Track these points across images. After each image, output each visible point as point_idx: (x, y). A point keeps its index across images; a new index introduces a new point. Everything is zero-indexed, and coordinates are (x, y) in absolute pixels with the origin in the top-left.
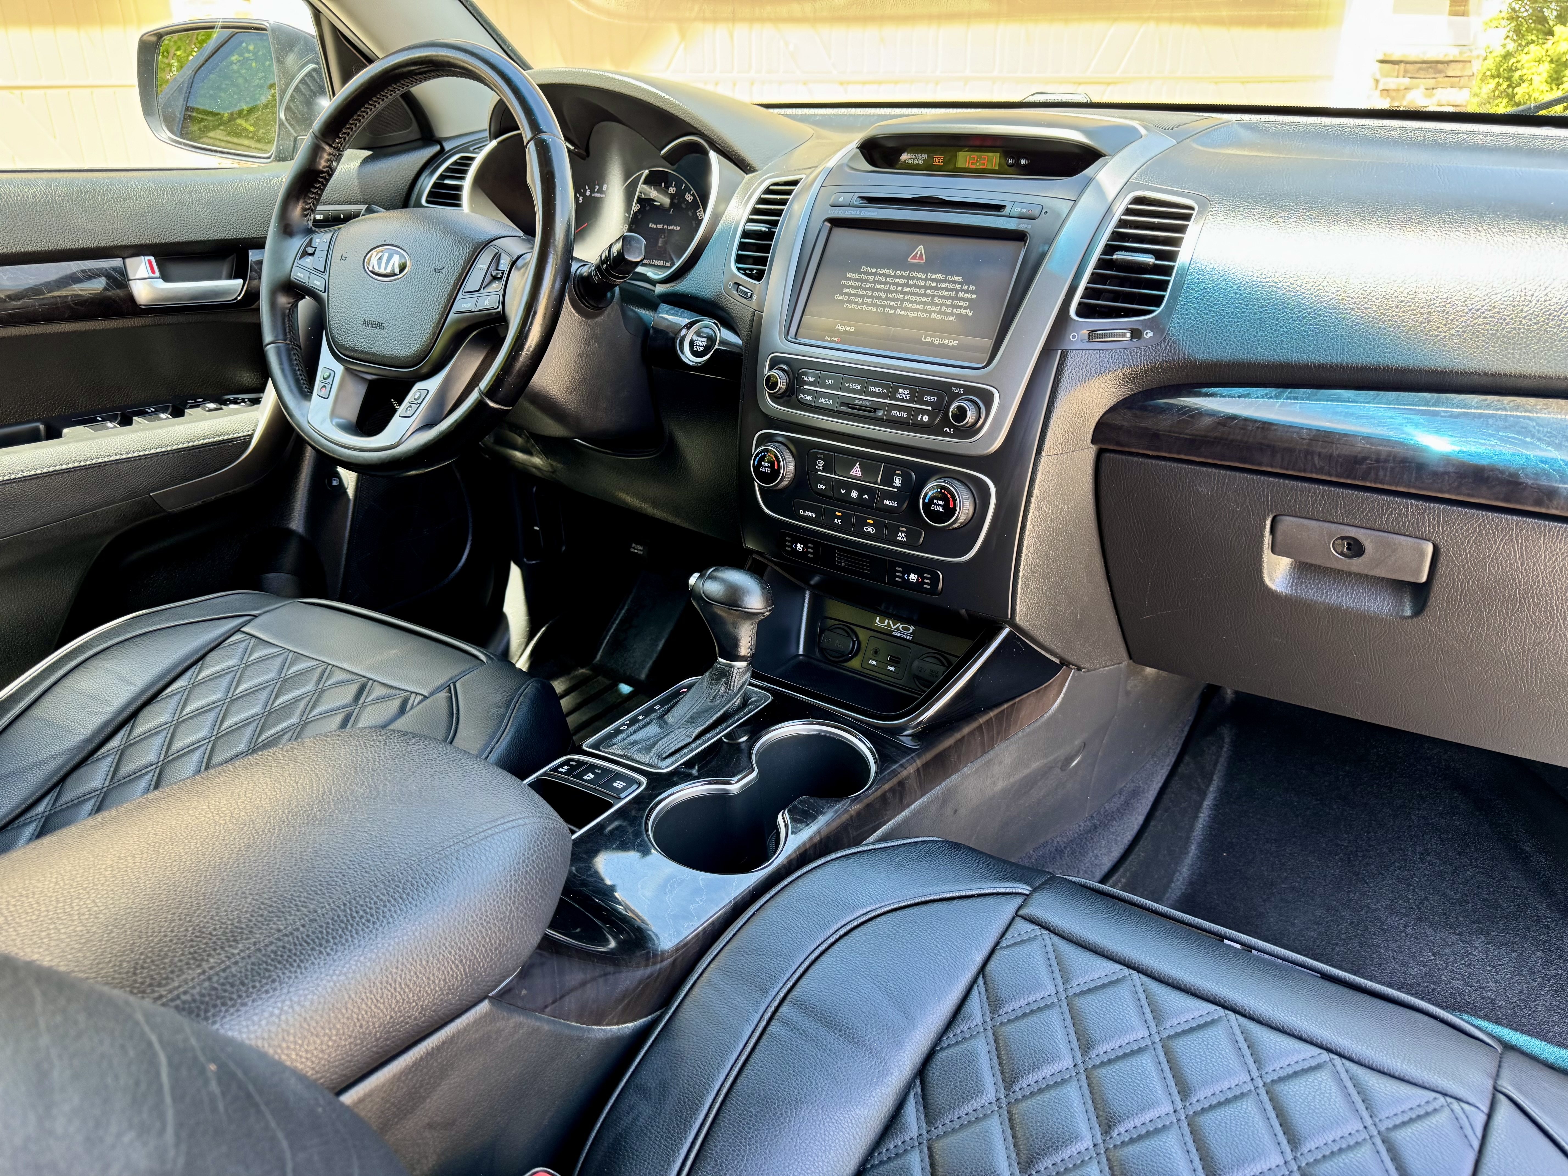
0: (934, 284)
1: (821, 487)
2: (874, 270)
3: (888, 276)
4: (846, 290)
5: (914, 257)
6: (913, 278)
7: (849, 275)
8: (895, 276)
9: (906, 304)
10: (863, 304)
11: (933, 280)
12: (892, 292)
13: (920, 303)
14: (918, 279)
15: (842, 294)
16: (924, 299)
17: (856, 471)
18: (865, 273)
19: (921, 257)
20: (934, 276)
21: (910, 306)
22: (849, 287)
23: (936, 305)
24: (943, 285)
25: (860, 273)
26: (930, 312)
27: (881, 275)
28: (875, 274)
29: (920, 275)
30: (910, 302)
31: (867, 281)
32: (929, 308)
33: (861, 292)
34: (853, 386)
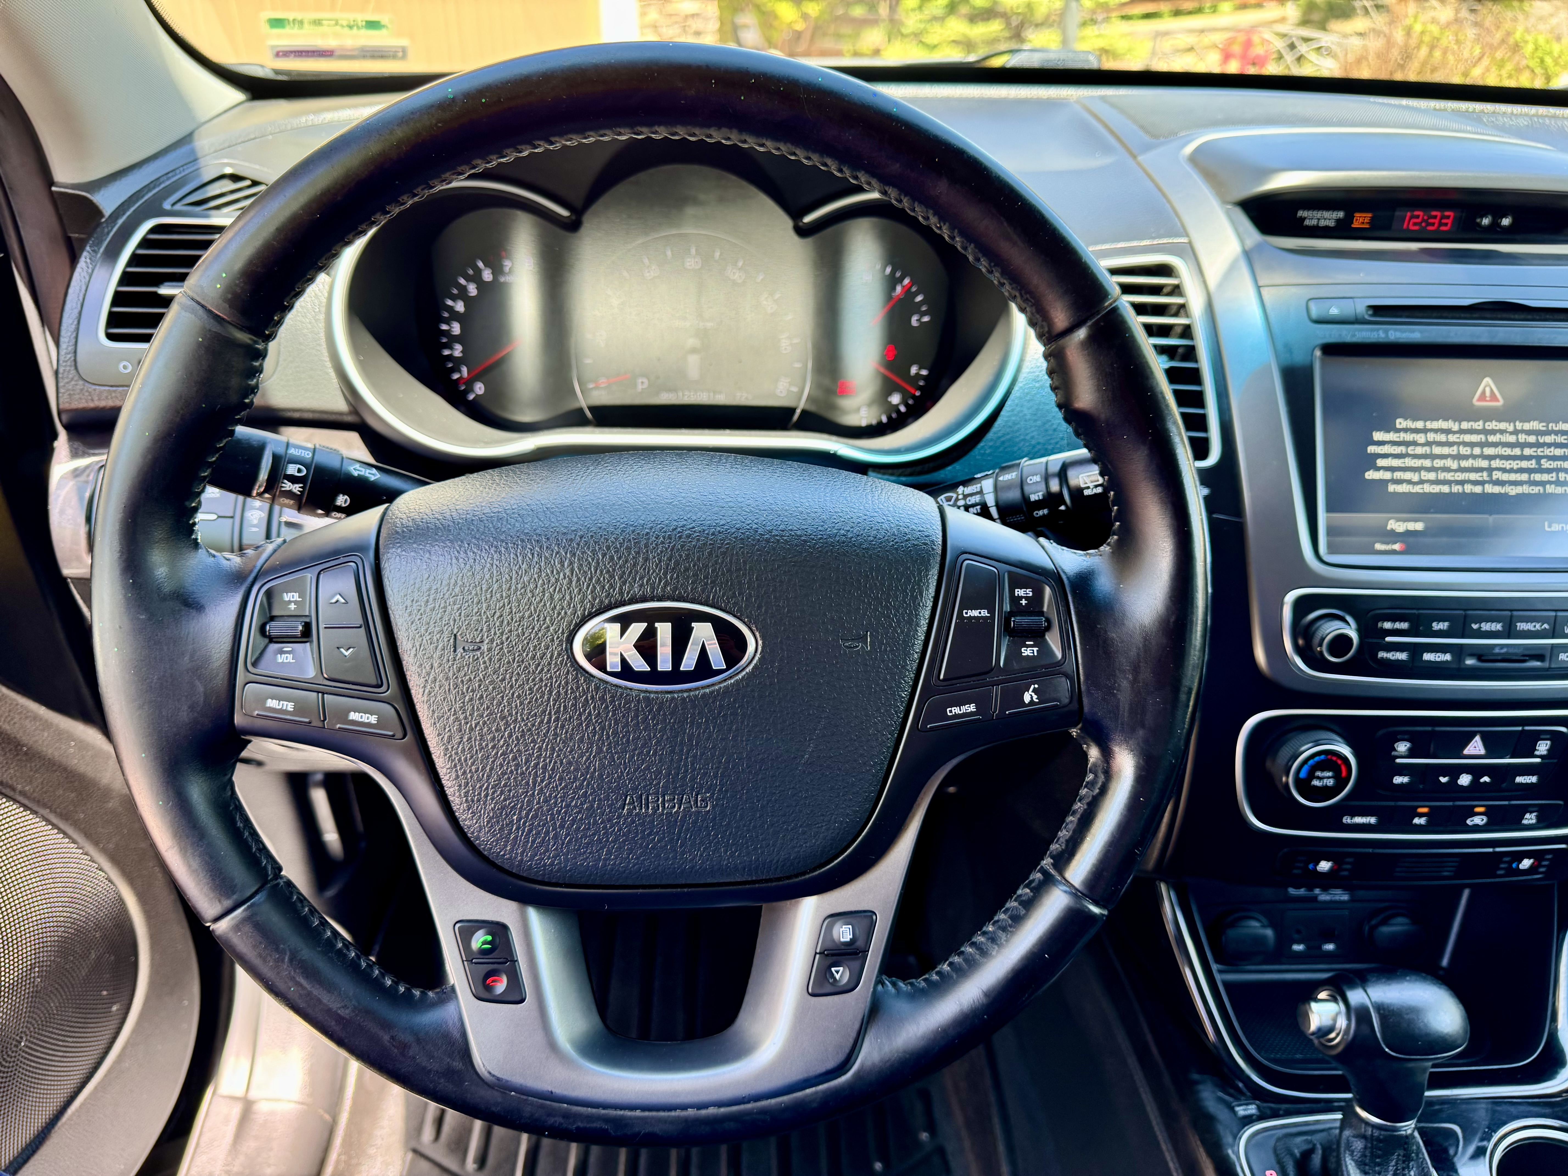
0: (1532, 439)
1: (1398, 780)
2: (1419, 425)
3: (1448, 432)
4: (1380, 462)
5: (1483, 397)
6: (1493, 432)
7: (1378, 436)
8: (1462, 432)
9: (1497, 475)
10: (1421, 482)
11: (1529, 433)
12: (1466, 457)
13: (1521, 470)
14: (1502, 432)
15: (1378, 469)
16: (1524, 464)
17: (1476, 747)
18: (1406, 430)
19: (1494, 398)
20: (1527, 426)
21: (1505, 477)
22: (1385, 456)
23: (1549, 471)
24: (1548, 439)
25: (1398, 431)
26: (1543, 484)
27: (1436, 431)
28: (1425, 431)
29: (1503, 426)
30: (1504, 470)
31: (1414, 443)
32: (1537, 477)
33: (1409, 462)
34: (1486, 627)
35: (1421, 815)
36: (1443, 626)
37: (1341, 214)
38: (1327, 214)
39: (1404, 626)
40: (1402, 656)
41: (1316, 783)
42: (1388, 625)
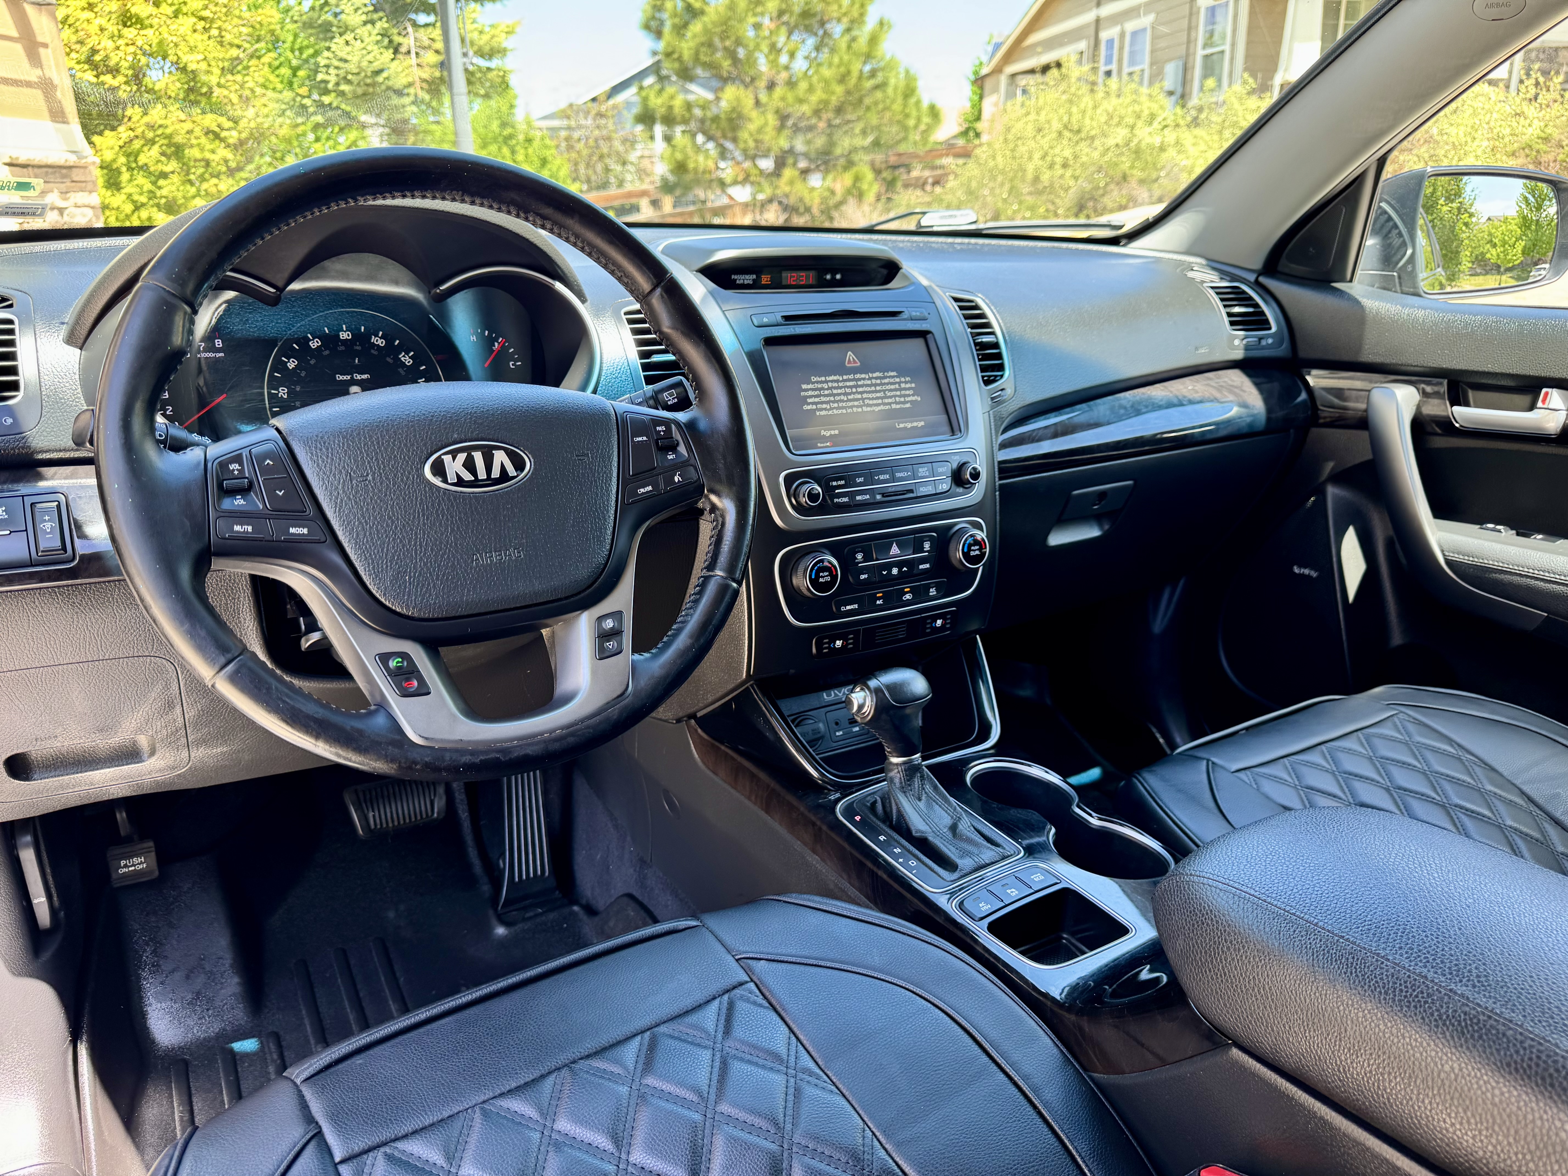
0: (878, 381)
1: (863, 577)
2: (823, 379)
3: (837, 381)
4: (809, 400)
5: (849, 362)
6: (860, 380)
7: (804, 386)
8: (844, 381)
9: (867, 401)
10: (831, 409)
11: (876, 378)
12: (850, 394)
13: (877, 398)
14: (864, 379)
15: (809, 404)
16: (878, 395)
17: (895, 550)
18: (817, 382)
19: (855, 362)
20: (875, 375)
21: (871, 402)
22: (811, 397)
23: (891, 397)
24: (886, 381)
25: (813, 383)
26: (890, 404)
27: (832, 381)
28: (826, 382)
29: (863, 376)
30: (869, 399)
31: (823, 389)
32: (886, 401)
33: (823, 399)
34: (882, 477)
35: (879, 598)
36: (861, 480)
37: (754, 277)
38: (747, 277)
39: (843, 482)
40: (846, 500)
41: (821, 580)
42: (835, 483)
